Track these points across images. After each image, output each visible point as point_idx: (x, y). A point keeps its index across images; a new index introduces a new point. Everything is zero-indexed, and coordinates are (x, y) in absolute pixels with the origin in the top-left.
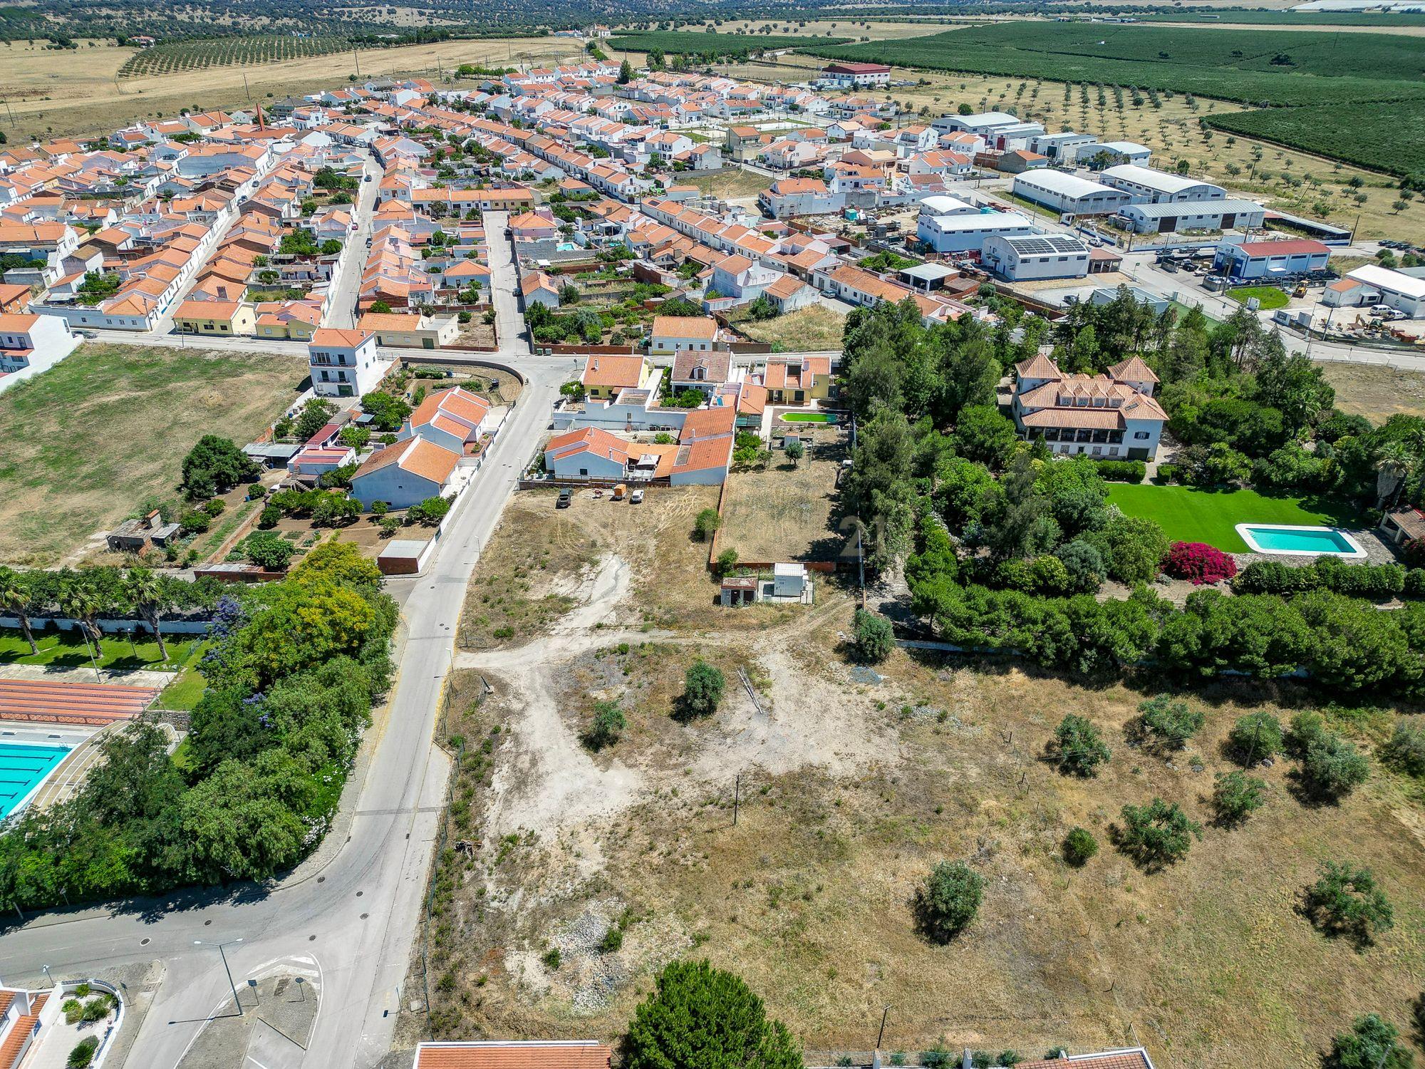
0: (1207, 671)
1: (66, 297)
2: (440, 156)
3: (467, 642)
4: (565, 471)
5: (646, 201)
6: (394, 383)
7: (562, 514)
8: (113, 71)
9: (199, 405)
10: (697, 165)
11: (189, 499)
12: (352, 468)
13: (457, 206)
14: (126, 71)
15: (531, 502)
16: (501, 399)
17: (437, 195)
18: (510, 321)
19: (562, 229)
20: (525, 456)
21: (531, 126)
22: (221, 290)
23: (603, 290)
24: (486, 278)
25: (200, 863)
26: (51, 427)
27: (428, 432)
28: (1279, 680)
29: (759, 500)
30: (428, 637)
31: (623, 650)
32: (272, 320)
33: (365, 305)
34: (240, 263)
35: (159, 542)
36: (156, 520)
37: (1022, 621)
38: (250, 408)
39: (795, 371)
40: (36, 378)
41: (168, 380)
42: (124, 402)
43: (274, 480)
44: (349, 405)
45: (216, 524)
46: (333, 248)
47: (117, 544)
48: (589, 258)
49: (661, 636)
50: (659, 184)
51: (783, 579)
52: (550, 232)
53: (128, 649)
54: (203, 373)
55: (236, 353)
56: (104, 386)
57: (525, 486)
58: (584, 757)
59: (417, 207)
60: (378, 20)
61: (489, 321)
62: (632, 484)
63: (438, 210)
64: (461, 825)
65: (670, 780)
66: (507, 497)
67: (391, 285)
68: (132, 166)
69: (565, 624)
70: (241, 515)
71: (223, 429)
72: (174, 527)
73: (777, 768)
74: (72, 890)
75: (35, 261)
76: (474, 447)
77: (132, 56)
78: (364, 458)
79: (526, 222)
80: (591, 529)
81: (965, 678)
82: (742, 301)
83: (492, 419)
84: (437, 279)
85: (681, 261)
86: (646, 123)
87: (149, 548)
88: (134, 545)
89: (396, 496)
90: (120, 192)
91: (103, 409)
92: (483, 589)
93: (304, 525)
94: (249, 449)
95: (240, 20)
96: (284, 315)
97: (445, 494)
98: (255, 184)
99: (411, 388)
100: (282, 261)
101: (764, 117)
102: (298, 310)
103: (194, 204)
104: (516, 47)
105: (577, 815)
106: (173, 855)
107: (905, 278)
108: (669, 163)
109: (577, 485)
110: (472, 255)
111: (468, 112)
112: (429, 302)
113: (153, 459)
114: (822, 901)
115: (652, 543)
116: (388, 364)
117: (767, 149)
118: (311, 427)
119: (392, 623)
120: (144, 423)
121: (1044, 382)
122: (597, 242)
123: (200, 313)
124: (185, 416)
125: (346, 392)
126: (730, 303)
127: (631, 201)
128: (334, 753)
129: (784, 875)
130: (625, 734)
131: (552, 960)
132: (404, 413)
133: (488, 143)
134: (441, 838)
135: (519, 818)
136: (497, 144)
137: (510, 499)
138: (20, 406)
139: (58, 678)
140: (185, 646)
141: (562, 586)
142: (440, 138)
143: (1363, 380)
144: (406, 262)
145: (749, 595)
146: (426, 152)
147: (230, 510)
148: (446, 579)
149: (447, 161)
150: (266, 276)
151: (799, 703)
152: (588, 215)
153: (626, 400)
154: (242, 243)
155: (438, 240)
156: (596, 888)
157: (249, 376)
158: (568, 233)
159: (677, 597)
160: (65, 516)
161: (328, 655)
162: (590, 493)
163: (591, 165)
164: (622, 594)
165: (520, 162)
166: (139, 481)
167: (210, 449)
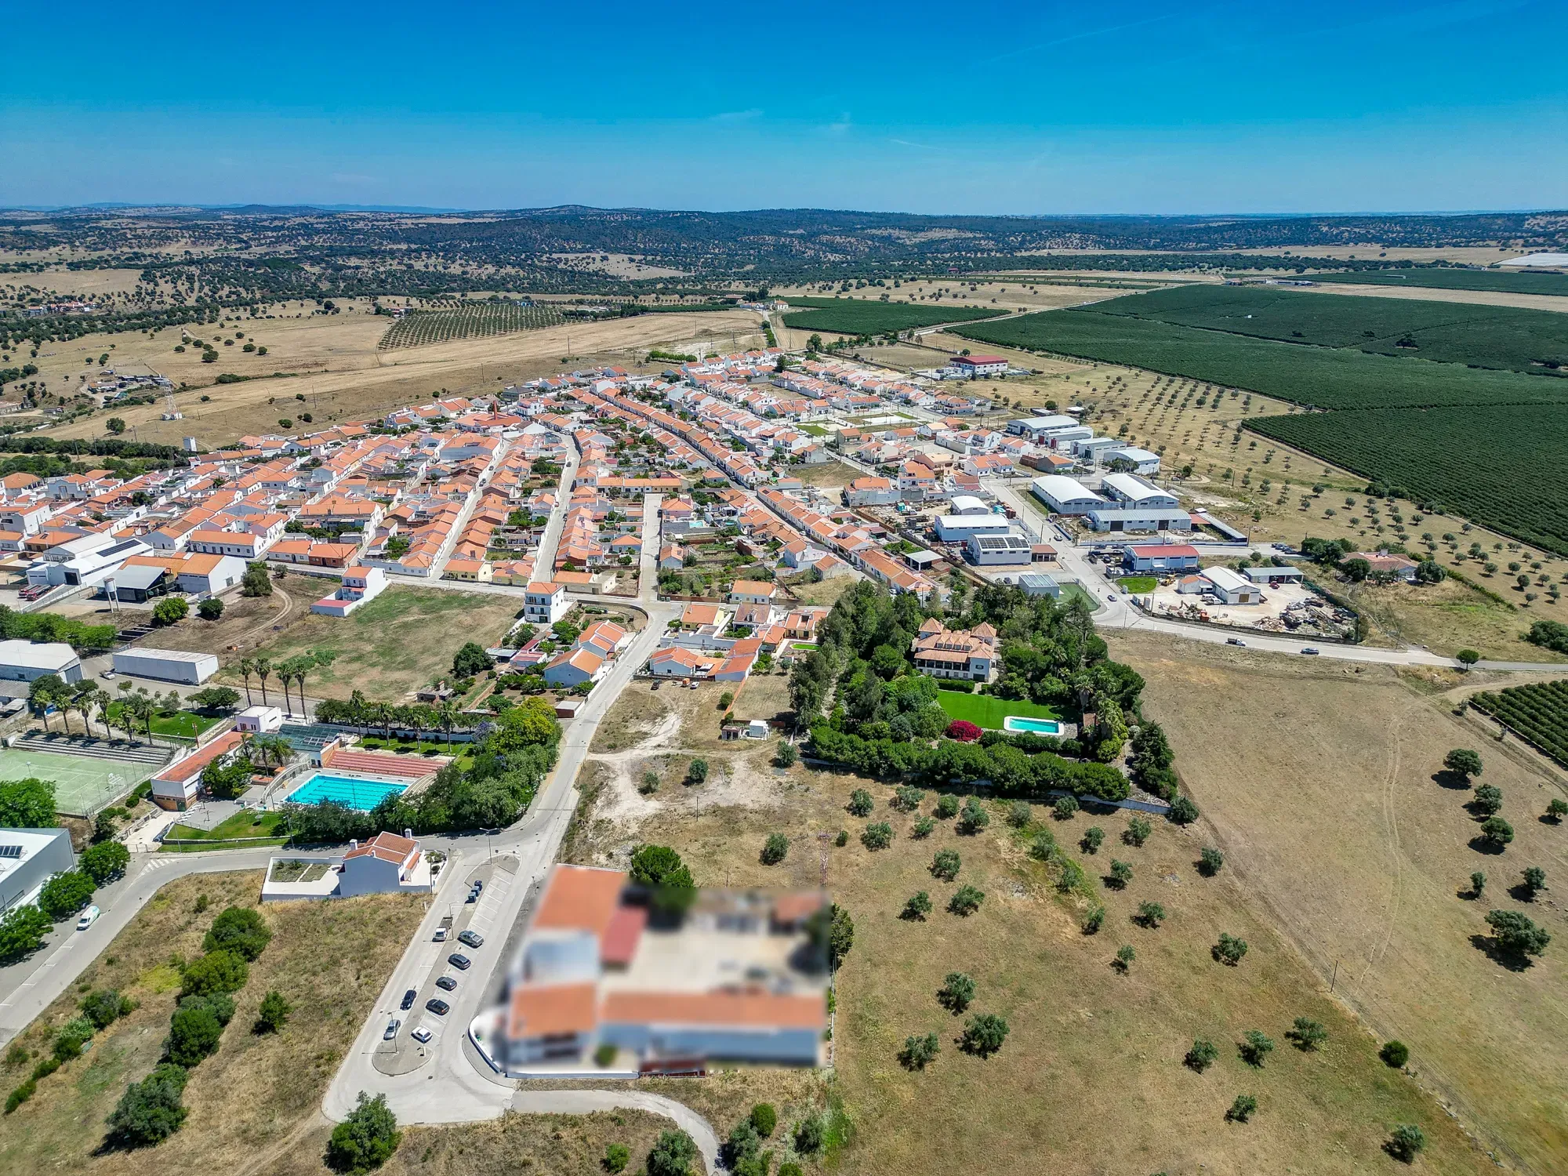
0: (938, 778)
1: (377, 552)
2: (622, 447)
3: (593, 749)
4: (660, 670)
5: (761, 489)
6: (573, 616)
7: (653, 693)
8: (373, 344)
9: (459, 625)
10: (807, 460)
11: (457, 677)
12: (544, 664)
13: (628, 490)
14: (385, 344)
15: (639, 686)
16: (633, 627)
17: (615, 482)
18: (649, 577)
19: (697, 511)
20: (640, 662)
21: (694, 419)
22: (473, 553)
23: (714, 558)
24: (639, 548)
25: (476, 814)
26: (379, 634)
27: (588, 646)
28: (978, 786)
29: (759, 691)
30: (575, 746)
31: (668, 756)
32: (502, 573)
33: (559, 564)
34: (483, 534)
35: (443, 698)
36: (442, 687)
37: (854, 748)
38: (487, 628)
39: (805, 619)
40: (366, 604)
41: (441, 609)
42: (417, 621)
43: (502, 669)
44: (546, 628)
45: (471, 690)
46: (542, 522)
47: (422, 697)
48: (711, 535)
49: (687, 752)
50: (775, 475)
51: (754, 727)
52: (688, 513)
53: (433, 747)
54: (461, 605)
55: (480, 594)
56: (405, 611)
57: (636, 677)
58: (639, 796)
59: (601, 490)
60: (592, 267)
61: (636, 577)
62: (692, 679)
63: (614, 493)
64: (581, 815)
65: (676, 805)
66: (625, 682)
67: (576, 552)
68: (407, 451)
69: (642, 744)
70: (484, 687)
71: (476, 639)
72: (451, 690)
73: (723, 804)
74: (424, 825)
75: (357, 528)
76: (612, 655)
77: (388, 328)
78: (551, 659)
79: (674, 505)
80: (667, 701)
81: (826, 775)
82: (798, 570)
83: (625, 640)
84: (607, 545)
85: (770, 539)
86: (783, 416)
87: (438, 700)
88: (431, 699)
89: (568, 680)
90: (401, 474)
91: (405, 625)
92: (605, 726)
93: (517, 693)
94: (489, 651)
95: (468, 269)
96: (509, 570)
97: (593, 680)
98: (491, 468)
99: (582, 620)
100: (509, 531)
101: (878, 411)
102: (519, 566)
103: (453, 487)
104: (703, 321)
105: (630, 815)
106: (467, 809)
107: (907, 560)
108: (788, 456)
109: (666, 678)
110: (632, 530)
111: (649, 401)
112: (599, 563)
113: (436, 654)
114: (723, 848)
115: (696, 709)
116: (570, 604)
117: (862, 448)
118: (523, 641)
119: (559, 737)
120: (429, 633)
121: (932, 634)
122: (719, 521)
123: (459, 568)
124: (452, 631)
125: (545, 620)
126: (790, 571)
127: (752, 488)
128: (531, 783)
129: (712, 839)
130: (659, 788)
131: (610, 856)
132: (576, 634)
133: (658, 435)
134: (572, 819)
135: (606, 815)
136: (666, 437)
137: (628, 684)
138: (359, 621)
139: (400, 756)
140: (459, 746)
141: (645, 727)
142: (624, 430)
143: (1152, 643)
144: (588, 535)
145: (736, 735)
146: (612, 442)
147: (477, 684)
148: (587, 721)
149: (626, 451)
150: (498, 542)
151: (743, 781)
152: (717, 499)
153: (704, 632)
154: (485, 518)
155: (611, 517)
156: (633, 838)
157: (487, 608)
158: (700, 514)
159: (700, 735)
160: (392, 683)
161: (531, 742)
162: (670, 682)
163: (730, 457)
164: (674, 732)
165: (679, 451)
166: (428, 666)
167: (471, 650)
